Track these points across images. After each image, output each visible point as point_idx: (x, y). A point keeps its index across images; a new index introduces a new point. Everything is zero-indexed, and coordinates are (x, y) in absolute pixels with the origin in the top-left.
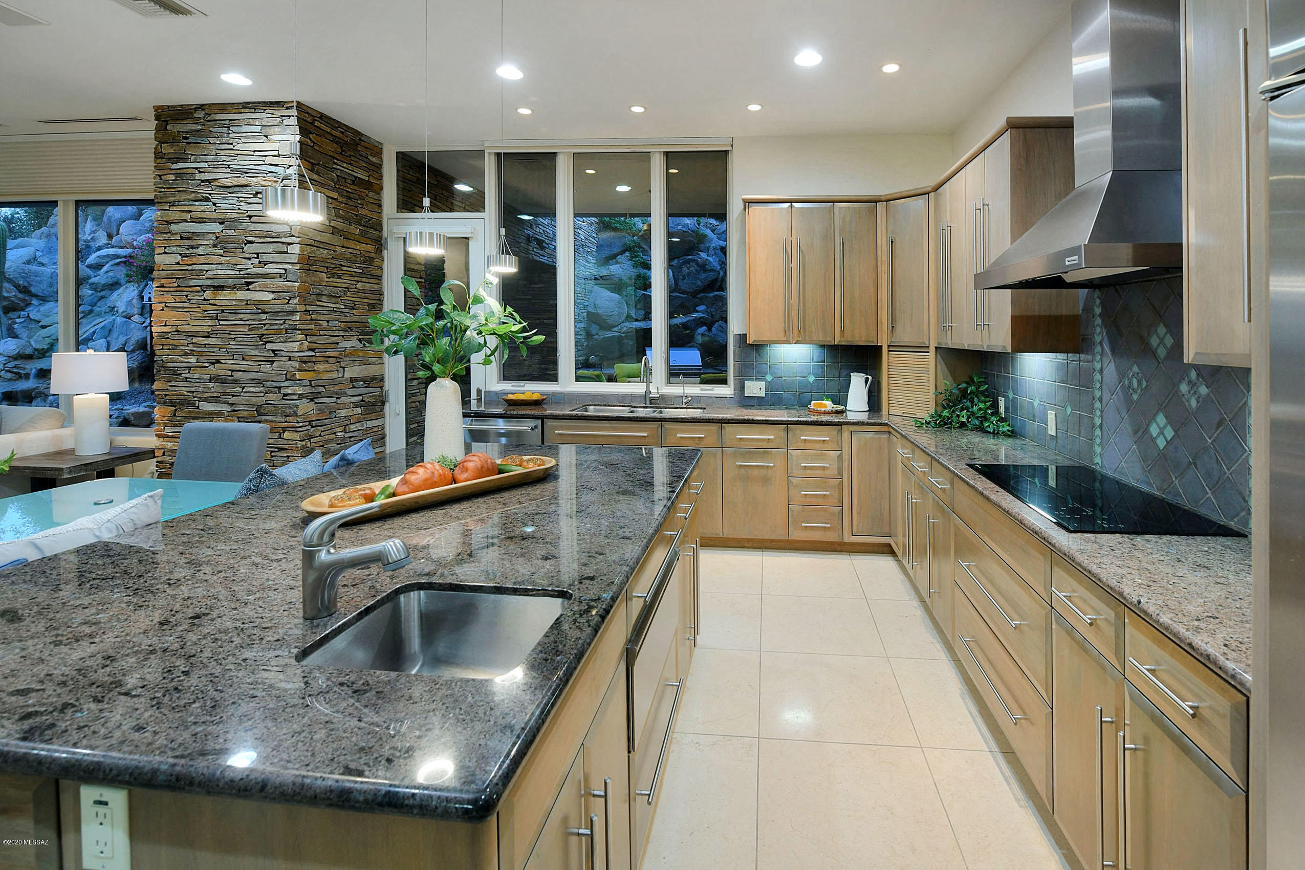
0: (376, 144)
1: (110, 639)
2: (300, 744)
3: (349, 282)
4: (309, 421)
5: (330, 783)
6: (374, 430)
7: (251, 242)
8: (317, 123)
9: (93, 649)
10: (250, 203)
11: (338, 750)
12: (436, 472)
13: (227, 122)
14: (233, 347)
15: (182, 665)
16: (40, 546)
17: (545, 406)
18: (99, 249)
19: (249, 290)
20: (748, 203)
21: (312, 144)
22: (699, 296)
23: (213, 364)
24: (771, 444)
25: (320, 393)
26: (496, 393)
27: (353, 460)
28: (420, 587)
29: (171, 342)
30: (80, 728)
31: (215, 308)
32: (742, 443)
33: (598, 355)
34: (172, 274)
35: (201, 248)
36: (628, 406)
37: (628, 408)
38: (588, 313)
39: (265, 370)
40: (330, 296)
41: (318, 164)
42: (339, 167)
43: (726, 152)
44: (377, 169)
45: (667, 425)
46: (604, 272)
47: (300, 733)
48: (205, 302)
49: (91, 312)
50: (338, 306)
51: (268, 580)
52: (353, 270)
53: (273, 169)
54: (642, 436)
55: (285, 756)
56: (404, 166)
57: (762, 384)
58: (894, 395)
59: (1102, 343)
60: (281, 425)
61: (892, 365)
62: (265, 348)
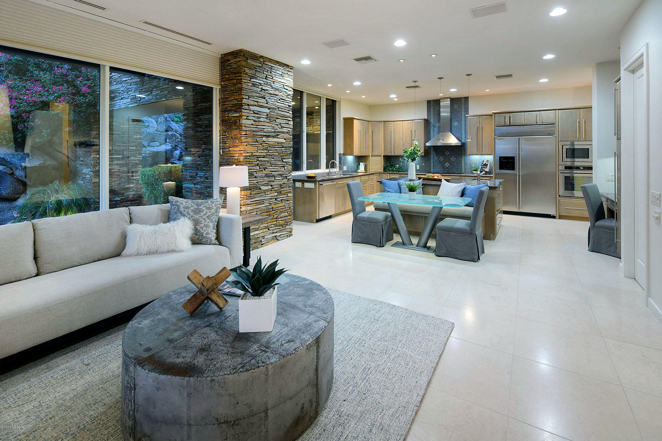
7: (278, 118)
10: (278, 103)
13: (271, 67)
14: (272, 161)
19: (278, 138)
23: (265, 169)
29: (250, 160)
31: (267, 145)
34: (250, 129)
35: (262, 118)
43: (337, 101)
48: (263, 142)
58: (372, 167)
59: (433, 154)
60: (288, 191)
61: (372, 160)
62: (283, 161)
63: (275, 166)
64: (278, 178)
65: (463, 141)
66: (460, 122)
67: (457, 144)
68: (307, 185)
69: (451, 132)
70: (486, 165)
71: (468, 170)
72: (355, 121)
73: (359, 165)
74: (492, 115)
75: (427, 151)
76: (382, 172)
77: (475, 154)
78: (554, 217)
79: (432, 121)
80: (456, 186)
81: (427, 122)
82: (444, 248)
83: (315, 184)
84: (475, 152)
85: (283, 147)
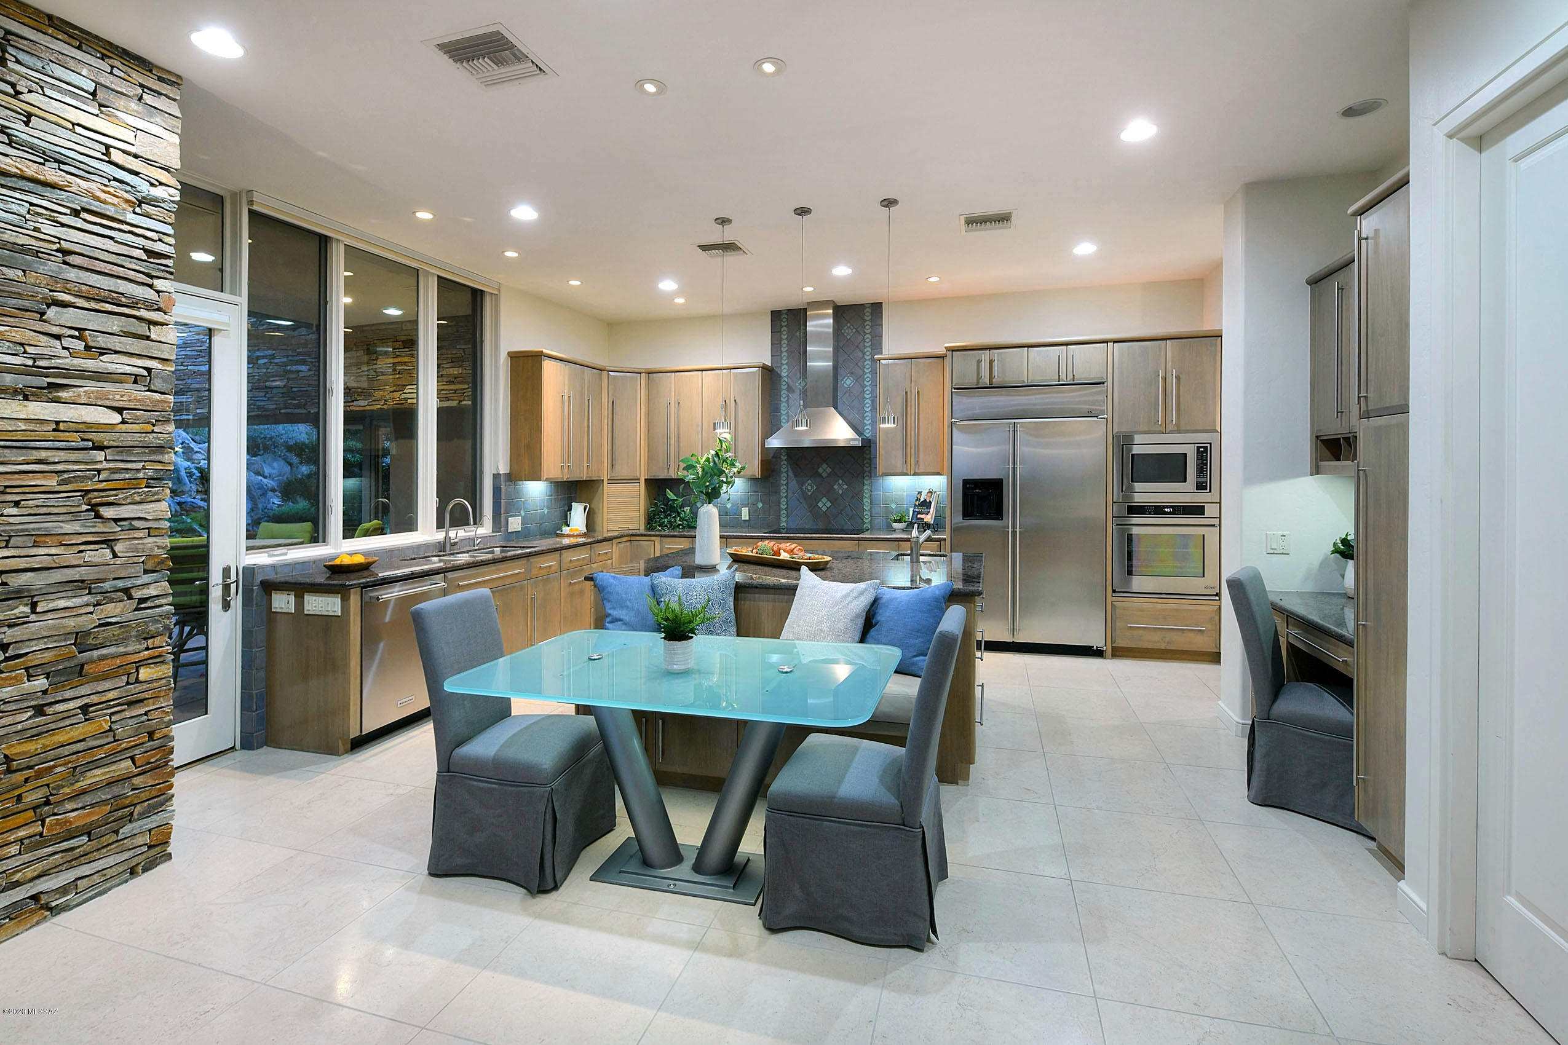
7: (63, 305)
19: (57, 400)
39: (95, 561)
53: (124, 176)
57: (519, 519)
58: (612, 515)
59: (787, 472)
60: (136, 658)
61: (611, 493)
62: (98, 516)
63: (36, 545)
64: (62, 603)
65: (868, 434)
66: (859, 379)
67: (852, 444)
68: (318, 604)
69: (836, 408)
70: (926, 504)
71: (878, 521)
72: (548, 366)
73: (570, 510)
74: (942, 357)
75: (771, 462)
76: (642, 531)
77: (899, 471)
78: (1098, 653)
79: (784, 374)
80: (847, 595)
81: (769, 375)
82: (798, 892)
83: (345, 599)
84: (898, 463)
85: (101, 448)
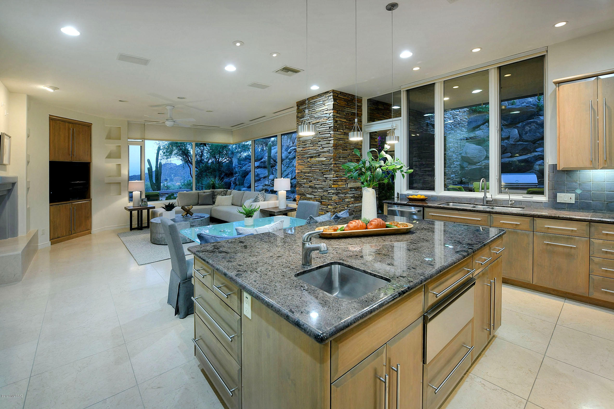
0: (360, 98)
1: (259, 258)
2: (284, 299)
3: (350, 152)
4: (336, 202)
5: (286, 312)
6: (358, 207)
7: (320, 141)
8: (339, 96)
9: (255, 259)
10: (320, 128)
11: (291, 304)
12: (359, 224)
13: (314, 102)
14: (315, 176)
15: (270, 268)
16: (257, 231)
17: (427, 202)
18: (291, 147)
19: (319, 157)
20: (559, 83)
21: (337, 104)
22: (538, 142)
23: (310, 182)
24: (574, 233)
25: (339, 192)
26: (405, 195)
27: (340, 217)
28: (339, 264)
29: (300, 175)
30: (245, 277)
31: (311, 164)
32: (549, 230)
33: (467, 178)
34: (300, 154)
35: (307, 145)
36: (473, 204)
37: (472, 205)
38: (462, 157)
39: (323, 184)
40: (343, 157)
41: (339, 111)
42: (346, 110)
43: (543, 56)
44: (360, 108)
45: (494, 216)
46: (472, 135)
47: (285, 296)
48: (308, 162)
49: (289, 166)
50: (346, 161)
51: (299, 251)
52: (351, 147)
53: (326, 115)
54: (478, 220)
55: (279, 300)
56: (370, 104)
57: (573, 196)
63: (318, 181)
64: (320, 191)
85: (324, 165)
